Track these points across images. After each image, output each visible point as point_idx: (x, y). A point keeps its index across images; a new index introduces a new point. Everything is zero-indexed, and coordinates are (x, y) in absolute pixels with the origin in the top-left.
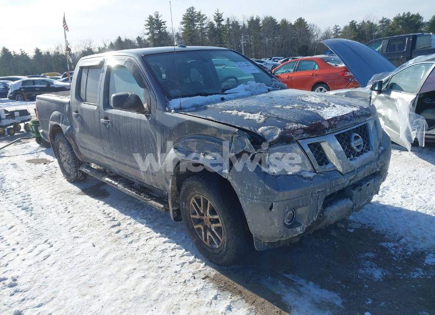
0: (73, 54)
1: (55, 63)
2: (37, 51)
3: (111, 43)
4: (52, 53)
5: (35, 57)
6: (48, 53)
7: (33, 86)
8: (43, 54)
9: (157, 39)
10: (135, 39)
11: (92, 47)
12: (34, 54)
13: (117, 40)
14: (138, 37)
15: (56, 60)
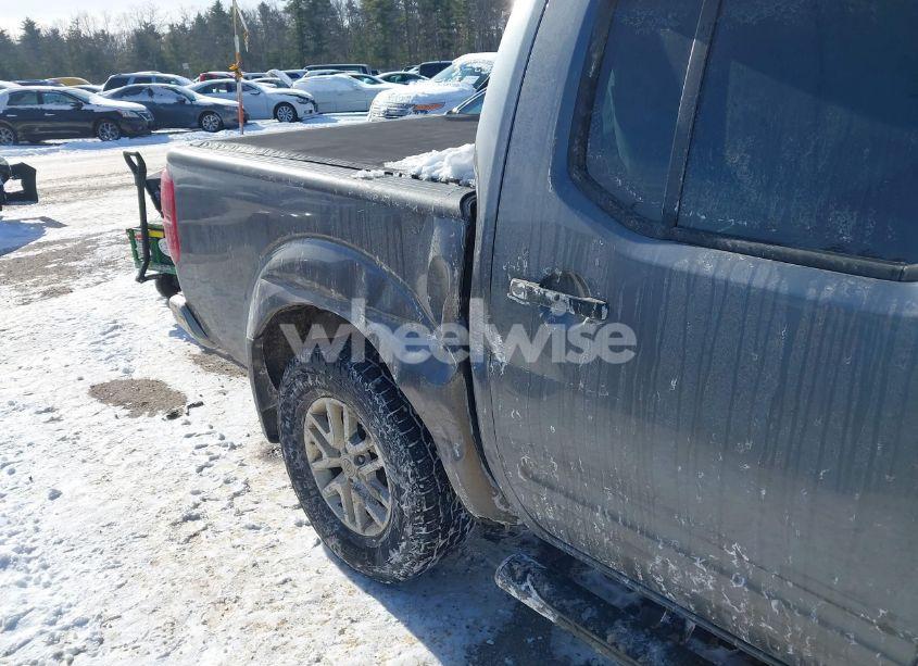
0: (112, 37)
1: (72, 55)
2: (30, 26)
3: (199, 15)
4: (64, 33)
5: (24, 39)
6: (55, 32)
7: (39, 107)
8: (43, 33)
9: (306, 12)
10: (256, 8)
11: (156, 23)
12: (23, 32)
13: (213, 9)
14: (263, 4)
15: (73, 49)
